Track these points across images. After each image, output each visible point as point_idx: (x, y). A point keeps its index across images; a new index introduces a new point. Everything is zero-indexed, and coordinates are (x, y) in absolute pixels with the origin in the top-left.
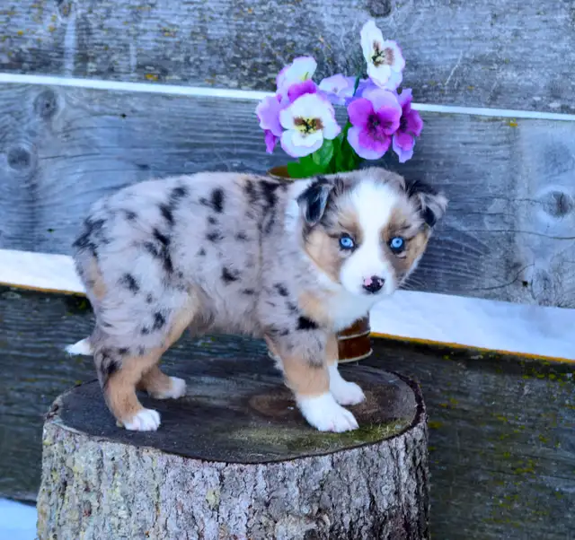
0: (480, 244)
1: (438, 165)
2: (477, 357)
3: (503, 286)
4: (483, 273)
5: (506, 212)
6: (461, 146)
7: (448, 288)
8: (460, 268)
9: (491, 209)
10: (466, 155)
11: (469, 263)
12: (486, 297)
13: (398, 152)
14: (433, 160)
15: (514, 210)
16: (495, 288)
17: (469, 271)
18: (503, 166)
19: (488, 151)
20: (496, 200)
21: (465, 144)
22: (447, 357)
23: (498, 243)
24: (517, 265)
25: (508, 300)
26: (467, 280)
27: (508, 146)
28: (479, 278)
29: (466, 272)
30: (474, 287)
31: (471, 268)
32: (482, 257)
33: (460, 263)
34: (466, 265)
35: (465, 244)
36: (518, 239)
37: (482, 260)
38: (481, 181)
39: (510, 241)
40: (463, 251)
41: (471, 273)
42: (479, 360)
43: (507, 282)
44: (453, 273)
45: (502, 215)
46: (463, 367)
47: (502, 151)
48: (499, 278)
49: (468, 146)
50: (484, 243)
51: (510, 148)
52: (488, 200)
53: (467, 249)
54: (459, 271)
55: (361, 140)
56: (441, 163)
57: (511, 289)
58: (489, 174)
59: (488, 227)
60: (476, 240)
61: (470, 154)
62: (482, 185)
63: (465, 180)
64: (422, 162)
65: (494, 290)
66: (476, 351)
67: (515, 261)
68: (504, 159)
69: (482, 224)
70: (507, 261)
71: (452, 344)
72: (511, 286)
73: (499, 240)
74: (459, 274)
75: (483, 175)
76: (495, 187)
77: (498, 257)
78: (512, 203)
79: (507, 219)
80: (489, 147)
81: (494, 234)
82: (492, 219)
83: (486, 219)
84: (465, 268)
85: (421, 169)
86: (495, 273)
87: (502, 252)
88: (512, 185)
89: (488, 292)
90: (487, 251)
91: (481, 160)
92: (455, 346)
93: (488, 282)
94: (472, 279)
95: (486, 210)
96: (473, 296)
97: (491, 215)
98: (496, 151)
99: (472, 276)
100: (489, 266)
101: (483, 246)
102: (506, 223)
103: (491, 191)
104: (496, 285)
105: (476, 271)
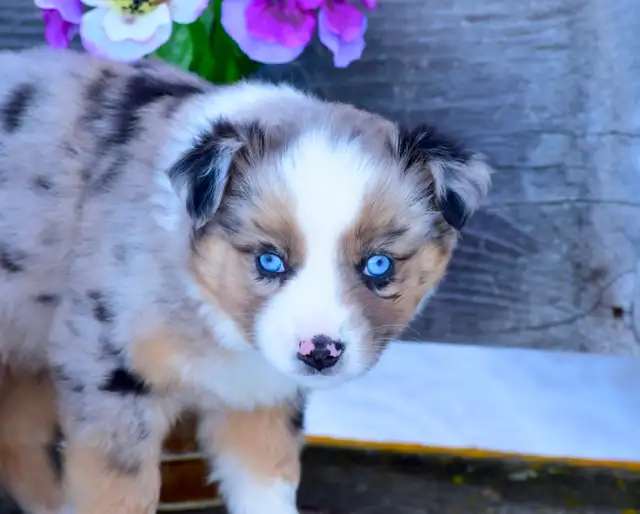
0: (518, 233)
1: (417, 68)
2: (521, 476)
3: (571, 321)
4: (527, 294)
5: (569, 162)
6: (465, 24)
7: (453, 331)
8: (476, 287)
9: (539, 156)
10: (479, 43)
11: (495, 274)
12: (536, 345)
13: (332, 44)
14: (406, 59)
15: (586, 156)
16: (555, 324)
17: (497, 291)
18: (557, 62)
19: (524, 32)
20: (545, 136)
21: (472, 19)
22: (458, 480)
23: (556, 229)
24: (598, 274)
25: (583, 349)
26: (493, 311)
27: (563, 19)
28: (519, 306)
29: (491, 295)
30: (509, 325)
31: (500, 286)
32: (521, 260)
33: (478, 277)
34: (489, 278)
35: (487, 236)
36: (598, 217)
37: (524, 267)
38: (511, 98)
39: (581, 221)
40: (483, 251)
41: (502, 297)
42: (530, 480)
43: (581, 311)
44: (459, 297)
45: (560, 169)
46: (495, 497)
47: (553, 32)
48: (561, 304)
49: (479, 25)
50: (527, 229)
51: (570, 25)
52: (531, 136)
53: (490, 246)
54: (477, 293)
55: (252, 24)
56: (424, 63)
57: (587, 326)
58: (527, 82)
59: (532, 194)
60: (506, 225)
61: (485, 40)
62: (515, 107)
63: (479, 96)
64: (382, 63)
65: (553, 331)
66: (521, 463)
67: (594, 264)
68: (558, 47)
69: (519, 190)
70: (578, 266)
71: (470, 450)
72: (589, 319)
73: (558, 222)
74: (476, 299)
75: (516, 84)
76: (542, 109)
77: (556, 257)
78: (580, 141)
79: (573, 175)
80: (523, 23)
81: (546, 209)
82: (540, 178)
83: (527, 178)
84: (488, 284)
85: (381, 79)
86: (552, 293)
87: (565, 248)
88: (579, 102)
89: (537, 335)
90: (532, 247)
91: (511, 53)
92: (475, 455)
93: (538, 313)
94: (506, 308)
95: (523, 159)
96: (509, 345)
97: (538, 169)
98: (538, 31)
99: (502, 303)
100: (540, 279)
101: (526, 237)
102: (569, 184)
103: (534, 119)
104: (556, 319)
105: (512, 292)
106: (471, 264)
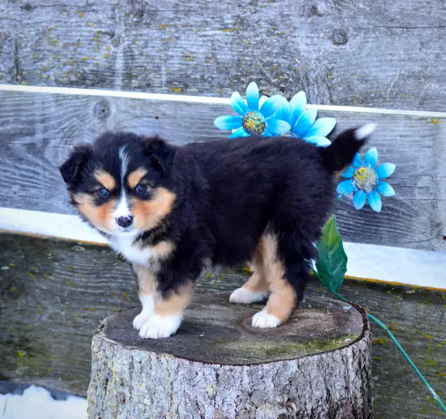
0: (412, 209)
2: (410, 292)
3: (429, 240)
4: (415, 230)
5: (431, 186)
6: (398, 138)
7: (390, 242)
8: (398, 227)
9: (420, 184)
10: (403, 145)
11: (404, 223)
12: (417, 248)
15: (437, 184)
16: (423, 241)
18: (428, 152)
19: (418, 141)
20: (424, 177)
21: (401, 136)
22: (389, 292)
23: (425, 209)
24: (438, 225)
25: (433, 250)
26: (403, 236)
27: (432, 138)
28: (412, 234)
29: (403, 230)
30: (408, 240)
31: (405, 227)
32: (414, 219)
33: (398, 223)
34: (402, 224)
35: (402, 210)
36: (439, 205)
37: (414, 221)
38: (412, 163)
39: (434, 207)
40: (400, 214)
41: (407, 231)
42: (413, 294)
43: (432, 237)
45: (428, 188)
46: (401, 299)
47: (428, 142)
48: (426, 234)
49: (403, 138)
50: (416, 208)
51: (433, 140)
52: (417, 177)
53: (403, 213)
54: (398, 229)
57: (434, 242)
58: (418, 158)
59: (418, 197)
60: (409, 206)
61: (405, 144)
62: (414, 166)
65: (422, 243)
66: (410, 288)
67: (438, 221)
68: (429, 147)
69: (414, 195)
70: (432, 221)
72: (435, 239)
73: (426, 206)
74: (397, 231)
75: (414, 159)
76: (423, 167)
77: (425, 218)
78: (435, 179)
79: (431, 191)
80: (419, 139)
81: (423, 202)
82: (421, 191)
83: (416, 191)
84: (402, 226)
86: (423, 230)
87: (428, 215)
88: (435, 166)
89: (418, 244)
90: (417, 214)
91: (413, 148)
92: (395, 284)
93: (418, 237)
94: (407, 235)
95: (416, 184)
96: (407, 247)
97: (420, 188)
98: (423, 141)
99: (407, 233)
100: (419, 225)
101: (415, 211)
102: (431, 194)
103: (420, 171)
104: (424, 239)
105: (409, 229)
106: (397, 219)
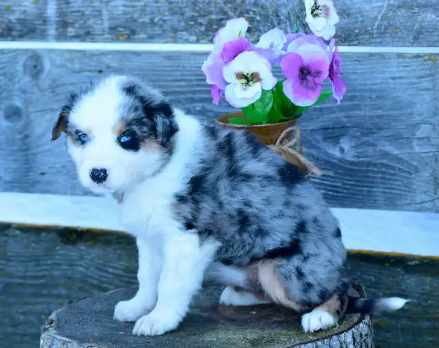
0: (411, 164)
1: (371, 98)
2: (413, 263)
3: (433, 200)
4: (415, 189)
5: (432, 136)
6: (390, 80)
7: (385, 205)
8: (395, 187)
9: (419, 134)
10: (396, 88)
11: (402, 181)
12: (419, 210)
14: (366, 95)
16: (426, 202)
17: (403, 188)
18: (427, 96)
19: (414, 83)
20: (423, 125)
21: (393, 78)
22: (387, 264)
23: (427, 163)
26: (401, 197)
27: (431, 78)
28: (411, 194)
30: (408, 202)
31: (404, 186)
32: (413, 176)
33: (395, 183)
34: (400, 184)
35: (398, 166)
37: (414, 179)
38: (409, 111)
40: (397, 172)
41: (405, 191)
42: (416, 265)
43: (436, 197)
44: (387, 190)
45: (428, 139)
47: (426, 84)
48: (429, 193)
49: (396, 81)
50: (415, 163)
51: (433, 80)
52: (416, 126)
53: (399, 169)
54: (394, 189)
56: (374, 97)
58: (415, 104)
59: (417, 149)
61: (398, 87)
62: (410, 114)
63: (396, 110)
64: (357, 96)
65: (425, 205)
66: (412, 258)
68: (428, 90)
69: (412, 147)
70: (436, 178)
71: (391, 253)
73: (428, 161)
74: (394, 191)
75: (411, 105)
76: (421, 115)
77: (427, 175)
79: (433, 141)
81: (423, 155)
82: (421, 142)
83: (415, 143)
84: (399, 186)
85: (357, 103)
86: (426, 189)
87: (430, 171)
89: (418, 206)
90: (417, 170)
91: (409, 92)
92: (393, 254)
93: (420, 197)
94: (406, 195)
95: (414, 135)
96: (408, 210)
97: (419, 139)
98: (420, 83)
99: (405, 193)
100: (420, 184)
101: (414, 166)
102: (433, 145)
103: (418, 118)
104: (427, 200)
105: (408, 188)
